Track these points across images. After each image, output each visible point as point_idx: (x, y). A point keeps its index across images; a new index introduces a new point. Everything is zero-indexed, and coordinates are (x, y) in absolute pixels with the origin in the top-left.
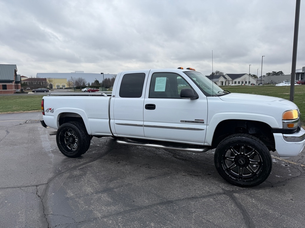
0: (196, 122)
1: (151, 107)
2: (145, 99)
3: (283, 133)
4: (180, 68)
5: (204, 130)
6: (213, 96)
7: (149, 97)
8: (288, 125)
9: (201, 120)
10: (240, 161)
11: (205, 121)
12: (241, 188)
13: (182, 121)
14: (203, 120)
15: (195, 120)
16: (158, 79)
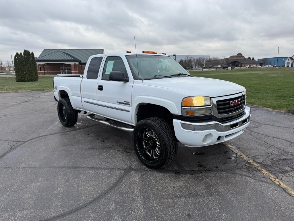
0: (125, 104)
1: (100, 88)
2: (99, 81)
3: (182, 120)
4: (127, 52)
5: (129, 111)
6: (139, 80)
7: (101, 80)
8: (187, 112)
9: (128, 102)
10: (149, 143)
11: (130, 103)
12: (147, 169)
13: (118, 102)
14: (129, 102)
15: (125, 102)
16: (109, 62)
